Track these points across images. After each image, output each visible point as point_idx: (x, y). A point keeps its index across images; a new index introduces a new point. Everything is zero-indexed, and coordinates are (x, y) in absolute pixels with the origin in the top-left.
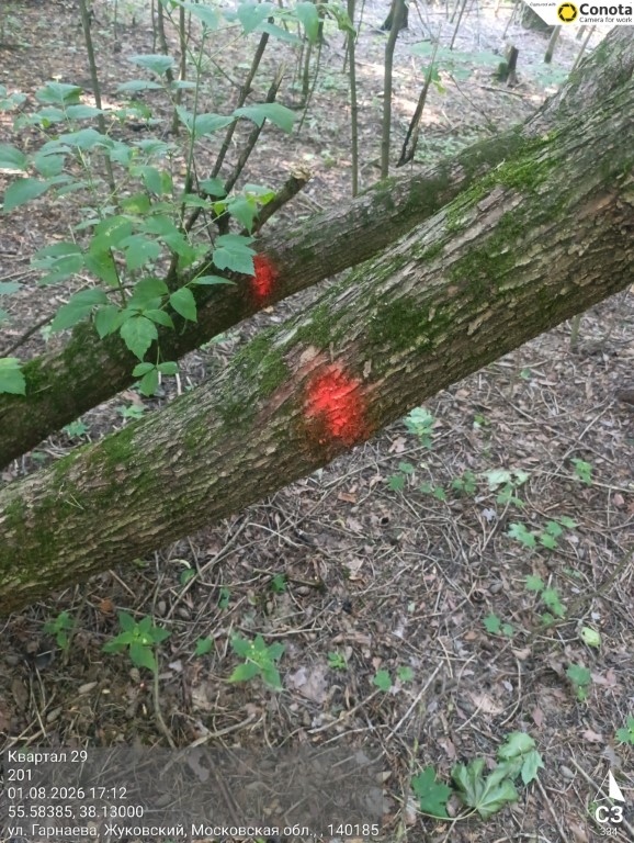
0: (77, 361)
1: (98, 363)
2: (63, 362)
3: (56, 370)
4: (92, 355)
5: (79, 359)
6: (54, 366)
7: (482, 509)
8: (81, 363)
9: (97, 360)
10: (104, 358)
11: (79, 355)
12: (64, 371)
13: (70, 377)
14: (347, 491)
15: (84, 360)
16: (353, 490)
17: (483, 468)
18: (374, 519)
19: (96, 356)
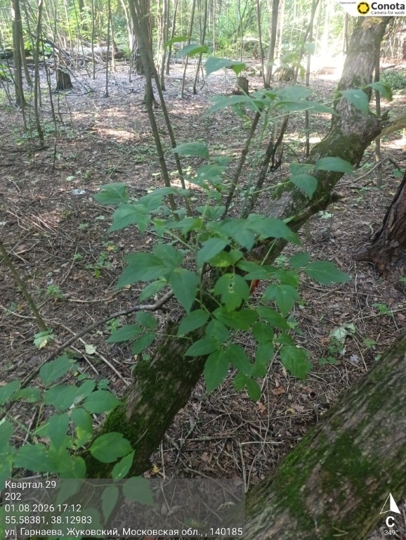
0: (158, 398)
1: (174, 391)
2: (146, 405)
3: (144, 414)
4: (168, 387)
5: (158, 396)
6: (140, 412)
7: (349, 357)
8: (161, 399)
9: (172, 389)
10: (178, 385)
11: (157, 393)
12: (150, 412)
13: (158, 414)
14: (274, 387)
15: (162, 395)
16: (277, 385)
17: (327, 331)
18: (304, 397)
19: (171, 387)
